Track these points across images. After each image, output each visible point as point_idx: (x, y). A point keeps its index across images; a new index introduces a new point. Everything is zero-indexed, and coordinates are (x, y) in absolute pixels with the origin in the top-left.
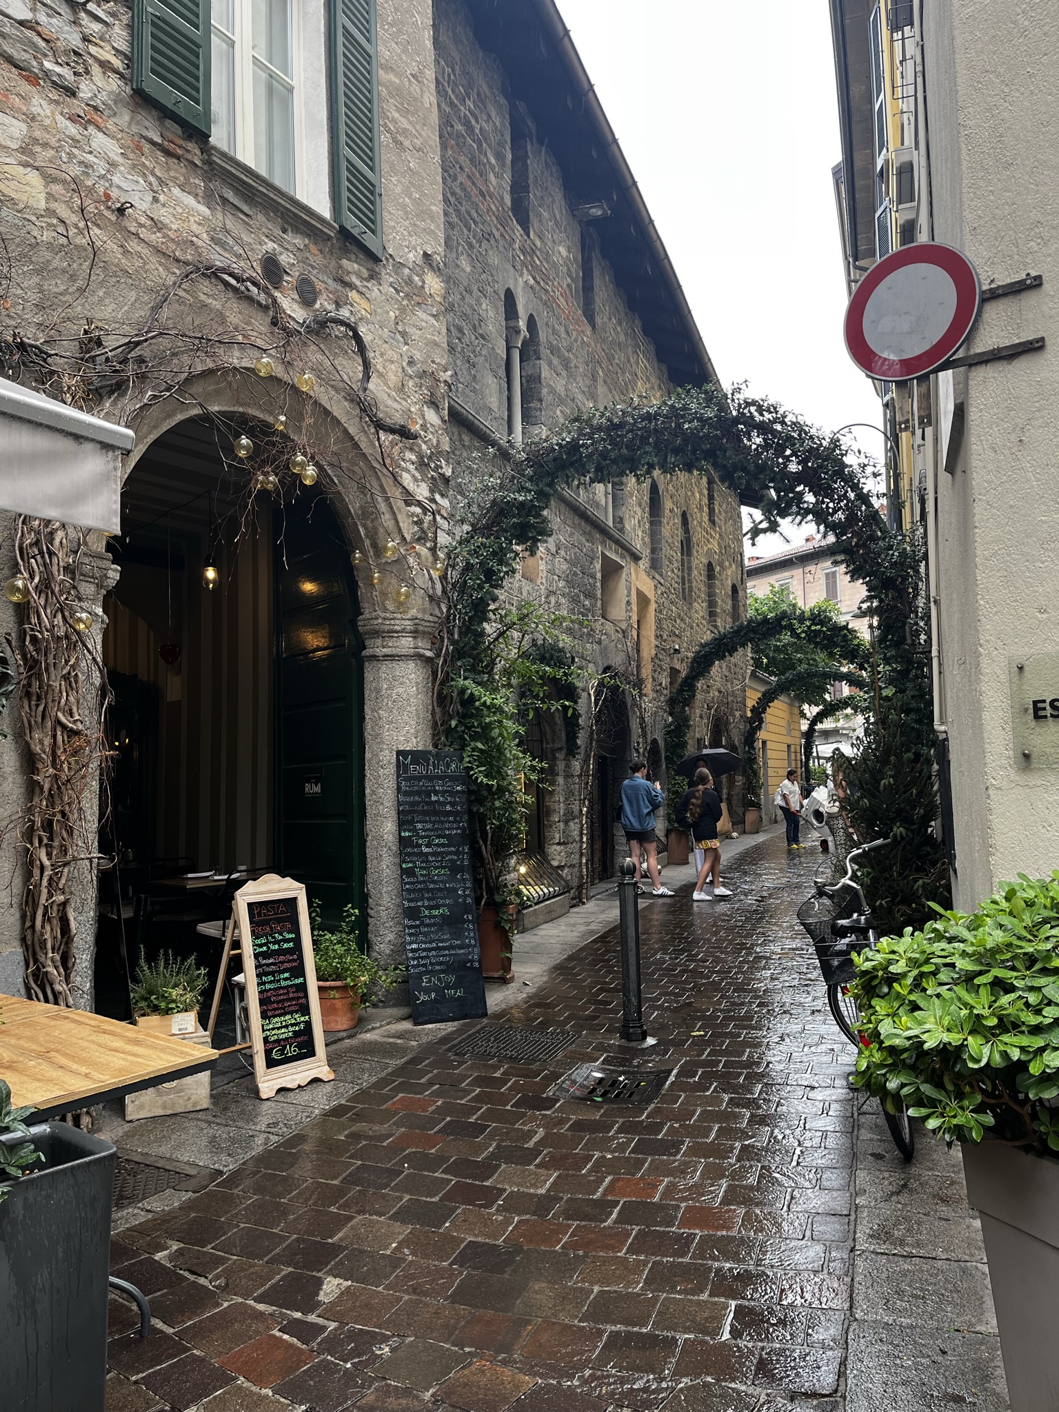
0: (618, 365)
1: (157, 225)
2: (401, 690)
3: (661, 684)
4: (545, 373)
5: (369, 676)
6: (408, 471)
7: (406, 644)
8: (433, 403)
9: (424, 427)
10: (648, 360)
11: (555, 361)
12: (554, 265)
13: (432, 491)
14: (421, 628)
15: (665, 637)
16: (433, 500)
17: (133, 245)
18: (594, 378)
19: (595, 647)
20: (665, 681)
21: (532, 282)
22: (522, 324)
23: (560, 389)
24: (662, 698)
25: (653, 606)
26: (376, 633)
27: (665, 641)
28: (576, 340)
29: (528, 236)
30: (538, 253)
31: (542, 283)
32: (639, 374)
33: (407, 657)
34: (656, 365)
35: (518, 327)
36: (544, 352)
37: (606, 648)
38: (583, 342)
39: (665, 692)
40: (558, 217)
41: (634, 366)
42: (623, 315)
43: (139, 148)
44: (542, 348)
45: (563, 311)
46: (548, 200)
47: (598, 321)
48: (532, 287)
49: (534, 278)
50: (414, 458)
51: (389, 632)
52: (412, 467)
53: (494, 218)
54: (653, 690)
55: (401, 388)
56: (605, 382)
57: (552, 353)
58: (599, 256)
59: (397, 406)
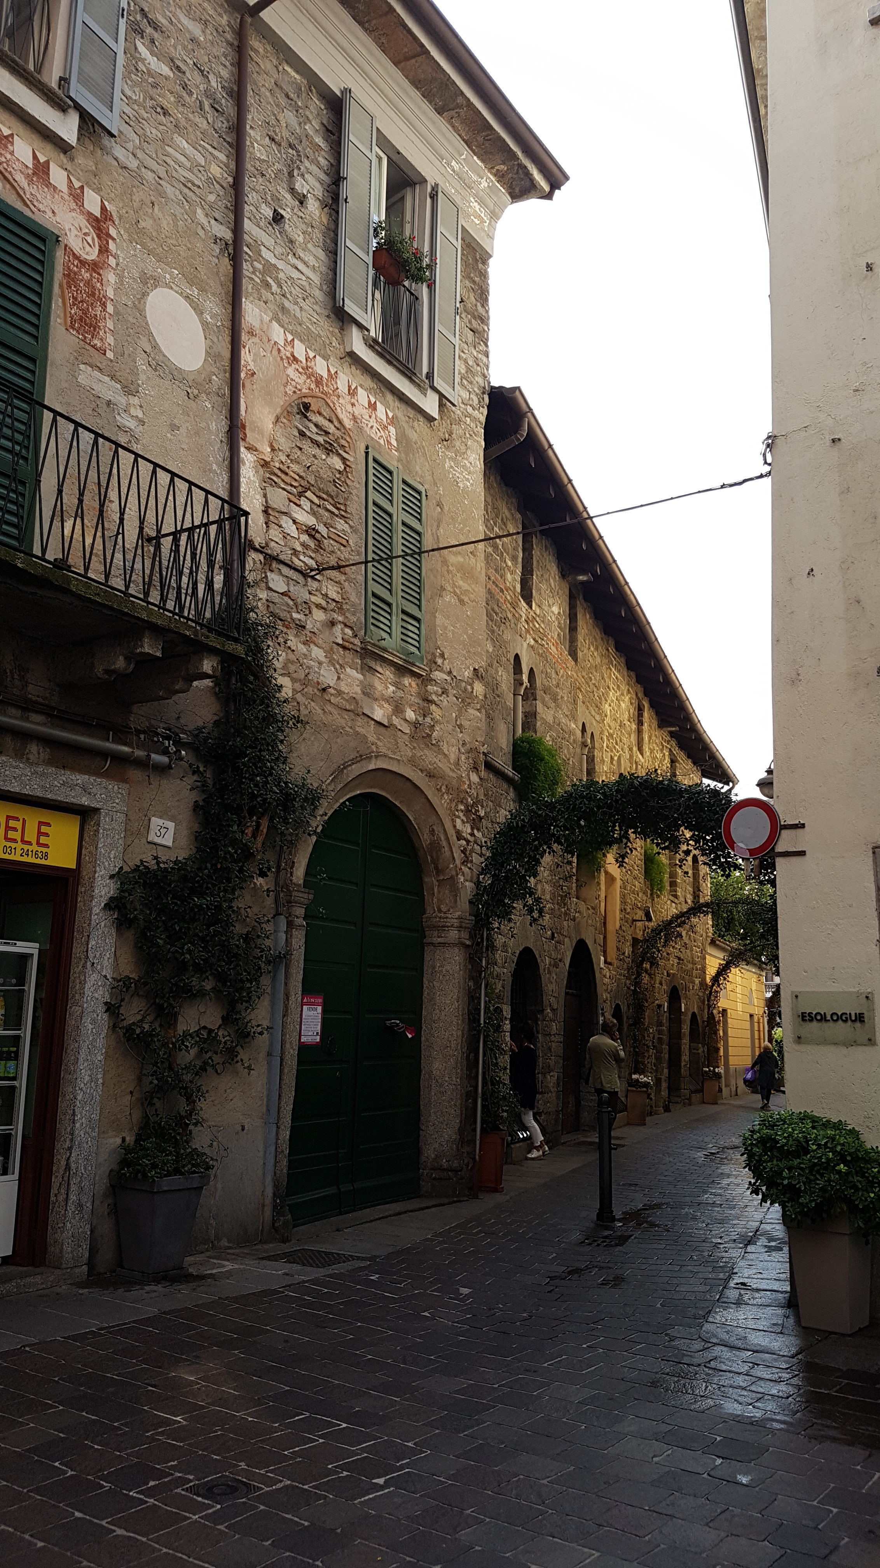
0: (594, 684)
1: (340, 693)
2: (448, 968)
3: (624, 953)
4: (540, 708)
5: (427, 957)
6: (459, 817)
7: (453, 935)
8: (475, 768)
9: (470, 786)
10: (619, 671)
11: (547, 698)
12: (549, 624)
13: (472, 829)
14: (464, 925)
15: (628, 910)
16: (472, 834)
17: (329, 708)
18: (575, 702)
19: (571, 923)
20: (628, 950)
21: (532, 642)
22: (525, 678)
23: (550, 719)
24: (625, 966)
25: (618, 883)
26: (435, 927)
27: (628, 914)
28: (562, 676)
29: (531, 607)
30: (538, 619)
31: (540, 641)
32: (611, 686)
33: (454, 945)
34: (626, 673)
35: (522, 680)
36: (539, 693)
37: (579, 923)
38: (568, 676)
39: (627, 960)
40: (553, 586)
41: (607, 680)
42: (599, 640)
43: (332, 649)
44: (538, 692)
45: (554, 657)
46: (546, 576)
47: (580, 654)
48: (532, 647)
49: (534, 639)
50: (463, 808)
51: (443, 927)
52: (461, 814)
53: (509, 605)
54: (617, 959)
55: (457, 763)
56: (583, 703)
57: (545, 693)
58: (583, 601)
59: (454, 775)
